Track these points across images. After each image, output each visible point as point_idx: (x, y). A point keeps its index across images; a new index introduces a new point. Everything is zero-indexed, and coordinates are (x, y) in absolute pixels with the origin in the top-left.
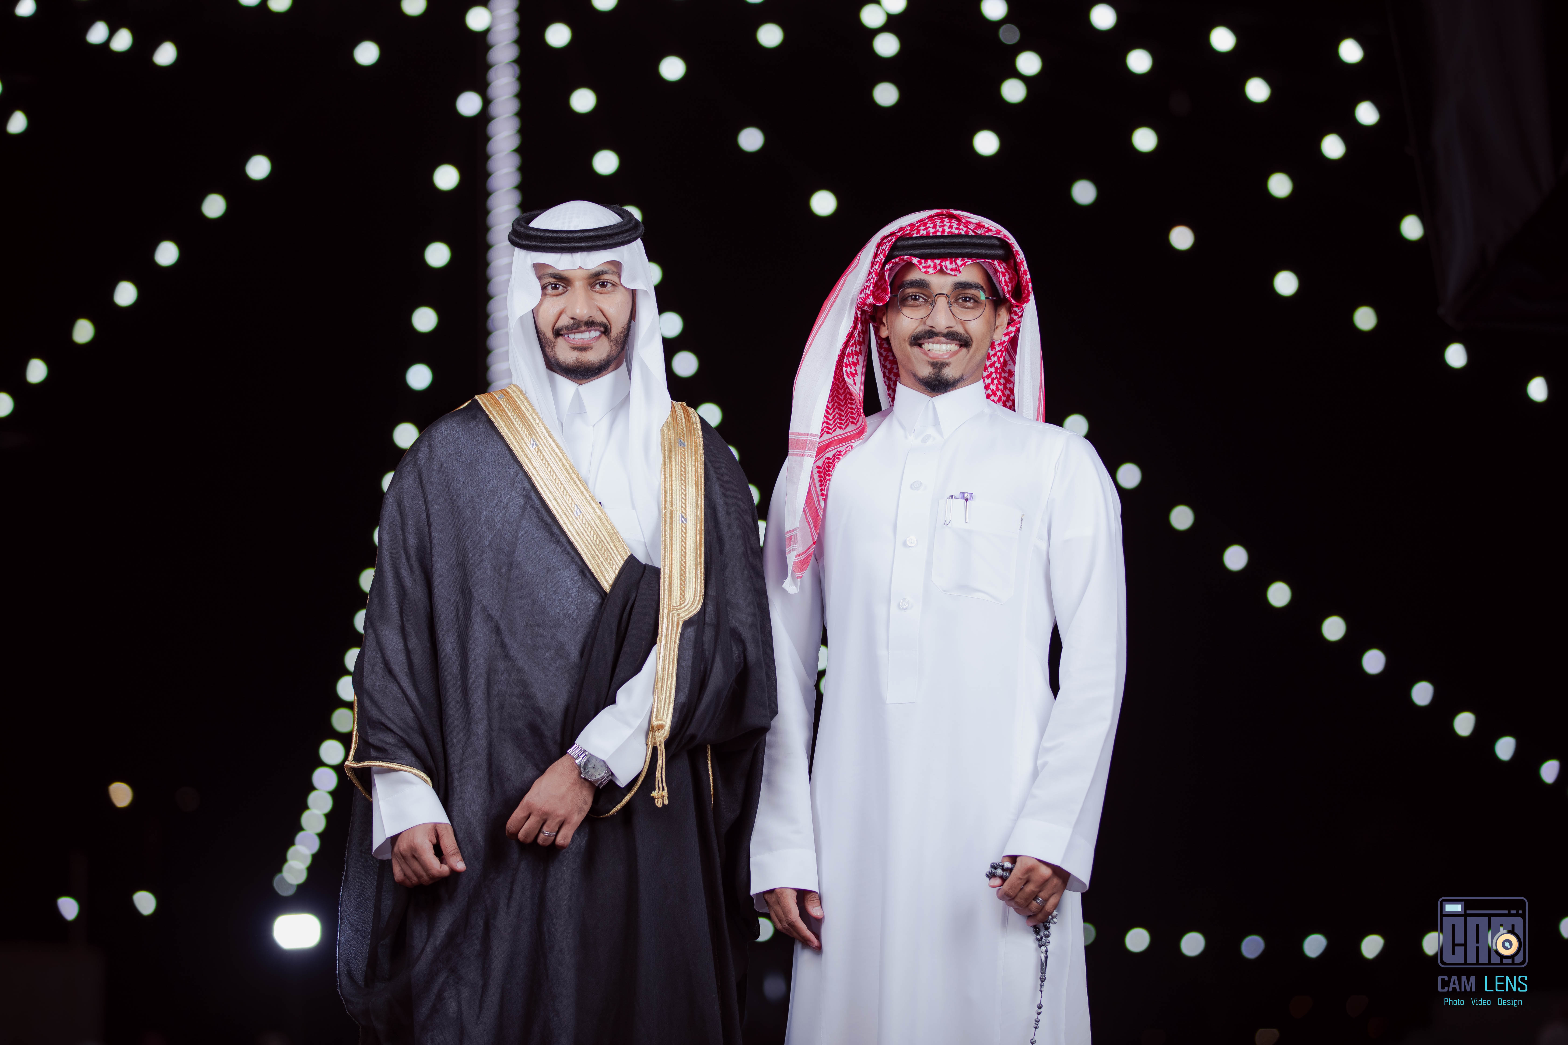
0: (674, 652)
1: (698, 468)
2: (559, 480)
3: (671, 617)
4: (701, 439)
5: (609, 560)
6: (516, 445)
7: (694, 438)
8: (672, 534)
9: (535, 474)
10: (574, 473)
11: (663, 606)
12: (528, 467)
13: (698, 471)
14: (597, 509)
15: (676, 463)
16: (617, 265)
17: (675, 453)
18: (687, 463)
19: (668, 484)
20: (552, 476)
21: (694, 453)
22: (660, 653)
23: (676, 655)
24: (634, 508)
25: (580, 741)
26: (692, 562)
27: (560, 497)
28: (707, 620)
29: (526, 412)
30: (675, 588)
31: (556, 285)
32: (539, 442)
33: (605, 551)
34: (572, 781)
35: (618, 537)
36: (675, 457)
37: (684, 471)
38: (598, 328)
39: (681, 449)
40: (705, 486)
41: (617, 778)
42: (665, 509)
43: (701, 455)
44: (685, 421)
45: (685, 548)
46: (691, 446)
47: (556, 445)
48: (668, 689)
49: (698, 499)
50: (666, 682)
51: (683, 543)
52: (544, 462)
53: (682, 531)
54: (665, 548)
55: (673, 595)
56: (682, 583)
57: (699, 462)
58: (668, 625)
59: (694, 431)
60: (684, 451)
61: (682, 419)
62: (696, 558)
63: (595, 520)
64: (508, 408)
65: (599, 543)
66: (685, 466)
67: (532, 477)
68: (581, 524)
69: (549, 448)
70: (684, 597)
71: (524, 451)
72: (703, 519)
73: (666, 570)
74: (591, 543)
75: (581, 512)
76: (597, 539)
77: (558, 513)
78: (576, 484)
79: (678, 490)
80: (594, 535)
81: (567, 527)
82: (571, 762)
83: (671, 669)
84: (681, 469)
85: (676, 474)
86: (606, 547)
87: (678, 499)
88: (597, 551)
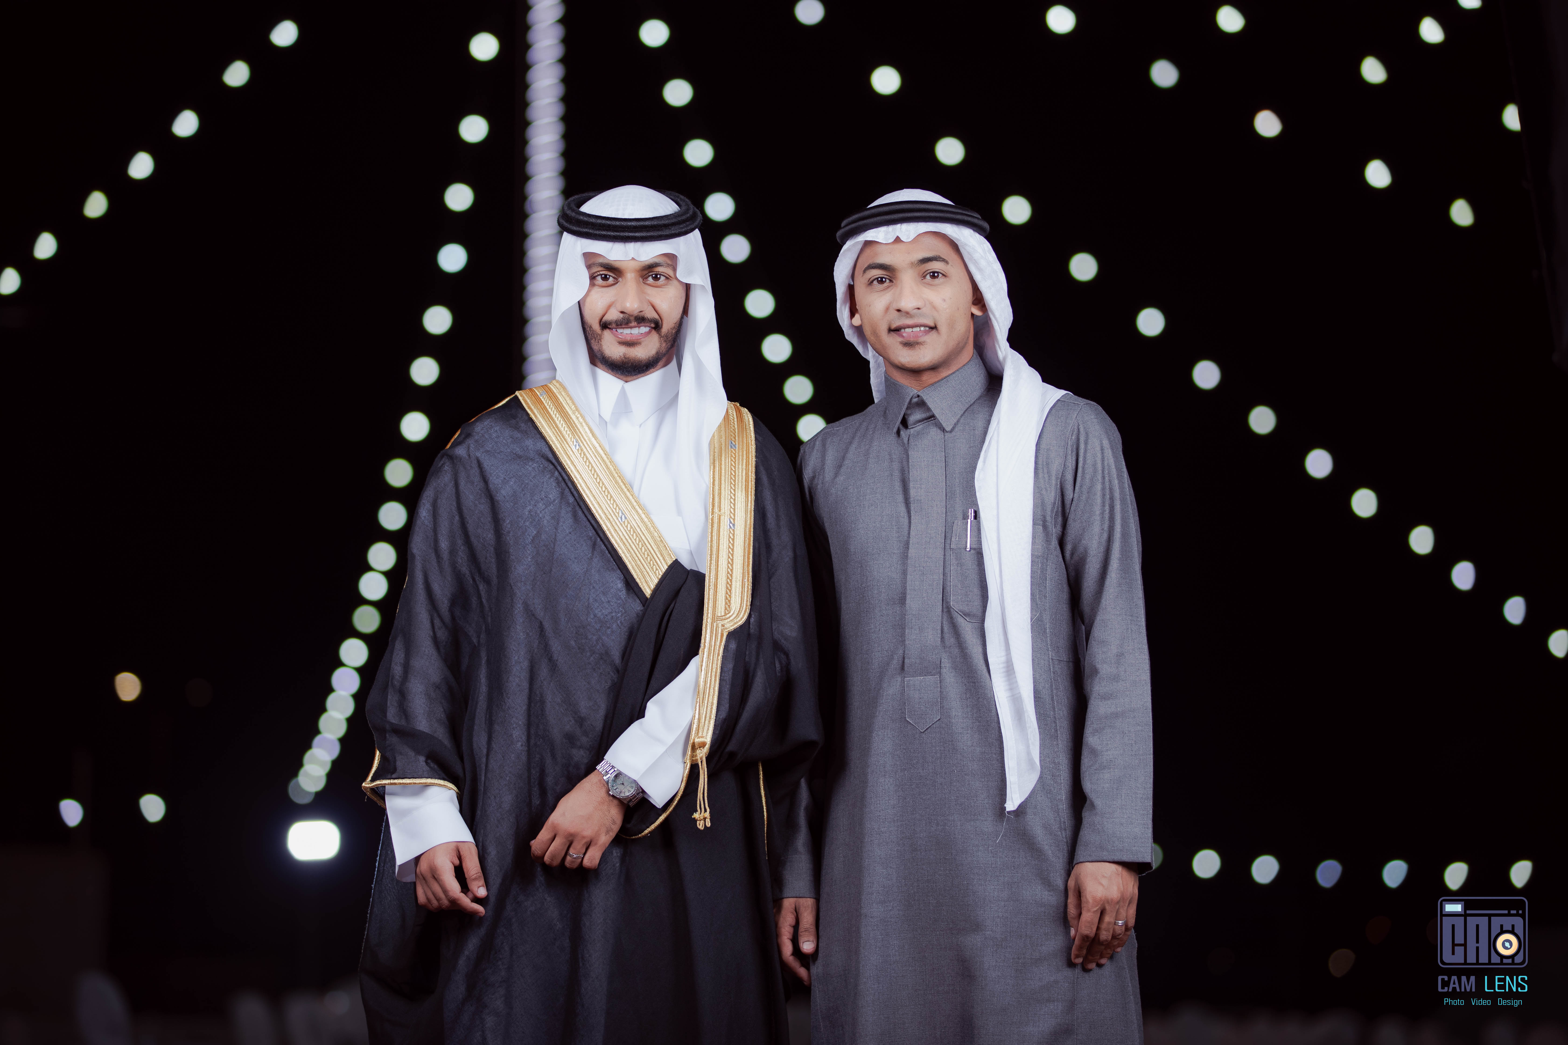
0: (717, 665)
1: (749, 471)
2: (603, 484)
3: (715, 627)
4: (753, 442)
5: (654, 569)
6: (558, 446)
7: (746, 441)
8: (719, 540)
9: (578, 477)
10: (618, 475)
11: (707, 616)
12: (570, 469)
13: (748, 474)
14: (643, 516)
15: (725, 466)
16: (672, 258)
17: (725, 455)
18: (737, 466)
19: (717, 488)
20: (596, 479)
21: (745, 456)
22: (702, 665)
23: (718, 668)
24: (679, 512)
25: (609, 756)
26: (739, 570)
27: (603, 501)
28: (751, 633)
29: (569, 411)
30: (720, 597)
31: (605, 275)
32: (582, 443)
33: (651, 560)
34: (599, 799)
35: (664, 545)
36: (725, 460)
37: (734, 474)
38: (648, 324)
39: (732, 452)
40: (756, 490)
41: (650, 797)
42: (713, 513)
43: (752, 459)
44: (737, 422)
45: (732, 555)
46: (742, 449)
47: (600, 445)
48: (710, 703)
49: (748, 504)
50: (707, 695)
51: (730, 550)
53: (730, 537)
54: (711, 555)
55: (718, 604)
56: (728, 591)
57: (750, 466)
58: (711, 636)
59: (746, 433)
60: (734, 452)
61: (733, 422)
62: (744, 566)
63: (641, 527)
64: (549, 405)
65: (645, 551)
66: (735, 469)
67: (575, 480)
68: (626, 531)
69: (593, 449)
70: (729, 606)
71: (567, 453)
72: (753, 525)
73: (711, 578)
74: (636, 551)
75: (626, 518)
76: (643, 546)
77: (601, 518)
78: (620, 487)
79: (726, 494)
80: (639, 542)
81: (611, 533)
82: (599, 778)
83: (713, 683)
84: (731, 473)
85: (725, 478)
86: (650, 553)
87: (726, 503)
88: (640, 557)
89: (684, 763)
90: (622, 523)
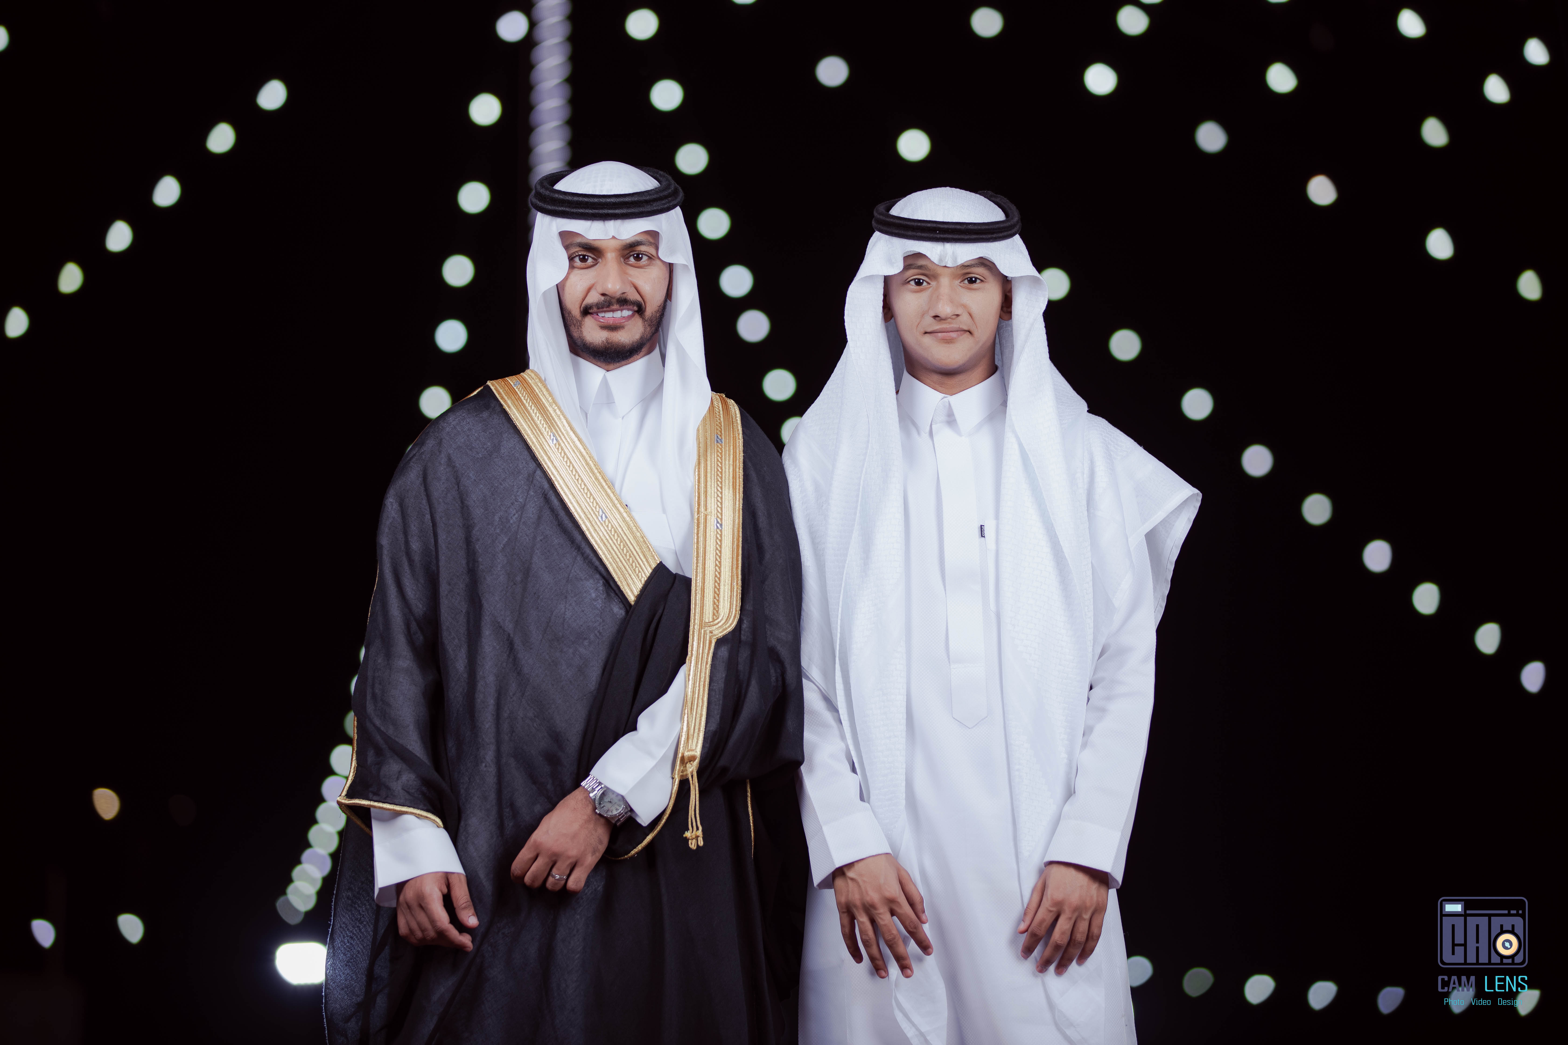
0: (705, 673)
1: (736, 467)
2: (582, 481)
3: (702, 634)
4: (741, 436)
5: (637, 572)
6: (534, 440)
7: (733, 434)
8: (706, 541)
9: (555, 473)
10: (599, 473)
11: (694, 622)
12: (547, 466)
13: (736, 471)
14: (625, 515)
15: (711, 462)
16: (654, 236)
17: (711, 450)
18: (723, 462)
19: (702, 485)
20: (575, 476)
21: (732, 451)
22: (689, 675)
23: (707, 677)
24: (664, 511)
25: (596, 772)
26: (727, 573)
27: (583, 499)
28: (743, 638)
29: (545, 403)
30: (707, 602)
31: (584, 256)
32: (560, 437)
33: (633, 562)
34: (585, 817)
35: (648, 546)
36: (711, 456)
37: (720, 470)
38: (631, 307)
39: (718, 447)
40: (744, 488)
41: (637, 815)
42: (698, 512)
43: (740, 454)
44: (723, 414)
45: (720, 557)
46: (729, 443)
47: (579, 441)
48: (698, 716)
49: (736, 502)
50: (695, 707)
51: (718, 552)
53: (717, 538)
54: (697, 557)
55: (706, 609)
56: (716, 595)
57: (738, 461)
58: (699, 644)
59: (733, 426)
60: (720, 449)
61: (719, 412)
62: (732, 569)
63: (622, 527)
64: (525, 397)
65: (627, 552)
66: (722, 465)
67: (552, 477)
68: (606, 531)
69: (571, 444)
70: (717, 612)
71: (543, 448)
72: (741, 525)
73: (698, 582)
74: (617, 552)
75: (606, 517)
76: (624, 547)
77: (580, 517)
78: (600, 484)
79: (713, 492)
80: (620, 543)
81: (590, 533)
82: (585, 795)
83: (701, 693)
84: (717, 469)
85: (711, 474)
86: (633, 554)
87: (713, 502)
88: (622, 559)
89: (673, 778)
90: (603, 523)
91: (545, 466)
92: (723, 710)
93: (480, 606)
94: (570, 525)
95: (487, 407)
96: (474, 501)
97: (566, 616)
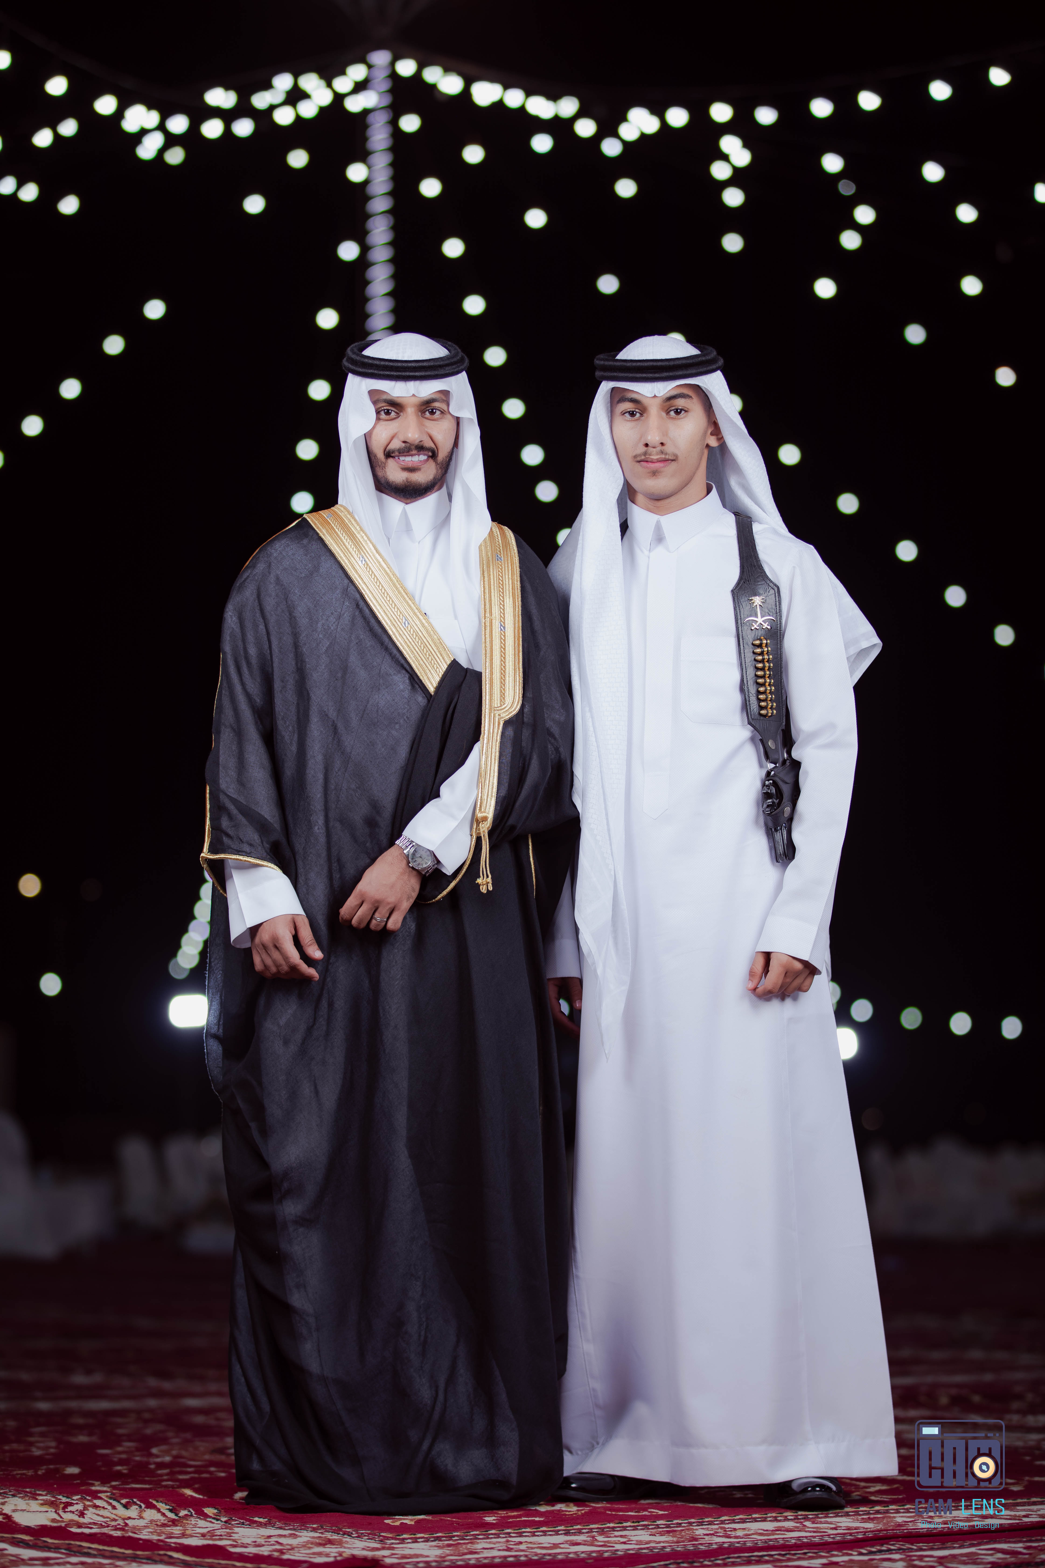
0: (496, 749)
1: (514, 580)
2: (388, 594)
3: (492, 717)
4: (518, 554)
5: (436, 668)
6: (346, 561)
7: (510, 554)
8: (492, 641)
9: (365, 588)
10: (402, 587)
11: (485, 707)
12: (358, 582)
13: (514, 583)
14: (424, 621)
15: (494, 576)
16: (446, 394)
17: (493, 566)
18: (504, 576)
19: (487, 595)
20: (381, 590)
21: (510, 567)
22: (483, 750)
23: (497, 753)
24: (456, 618)
25: (407, 832)
26: (511, 667)
27: (388, 609)
28: (525, 720)
29: (354, 530)
30: (496, 691)
31: (388, 410)
32: (368, 558)
33: (432, 660)
34: (400, 869)
35: (444, 646)
36: (493, 571)
37: (502, 583)
38: (426, 452)
39: (497, 562)
40: (522, 597)
41: (443, 865)
42: (485, 618)
43: (516, 569)
44: (501, 540)
45: (504, 654)
46: (507, 560)
47: (384, 561)
48: (491, 783)
49: (516, 609)
50: (488, 777)
51: (502, 650)
52: (373, 577)
53: (501, 638)
54: (486, 654)
55: (494, 697)
56: (503, 686)
57: (516, 577)
58: (489, 725)
59: (510, 548)
60: (501, 565)
61: (498, 538)
62: (515, 663)
63: (422, 631)
64: (337, 526)
65: (426, 652)
66: (502, 578)
67: (362, 590)
68: (409, 635)
69: (377, 564)
70: (504, 698)
71: (354, 567)
72: (521, 628)
73: (487, 674)
74: (419, 652)
75: (409, 624)
76: (424, 647)
77: (387, 624)
78: (402, 596)
79: (496, 601)
80: (421, 644)
81: (396, 637)
82: (400, 852)
83: (493, 765)
84: (499, 582)
85: (494, 586)
86: (431, 653)
87: (497, 609)
88: (423, 658)
89: (471, 835)
90: (406, 628)
91: (356, 582)
92: (510, 779)
93: (309, 698)
94: (380, 631)
95: (306, 535)
96: (300, 613)
97: (380, 705)
